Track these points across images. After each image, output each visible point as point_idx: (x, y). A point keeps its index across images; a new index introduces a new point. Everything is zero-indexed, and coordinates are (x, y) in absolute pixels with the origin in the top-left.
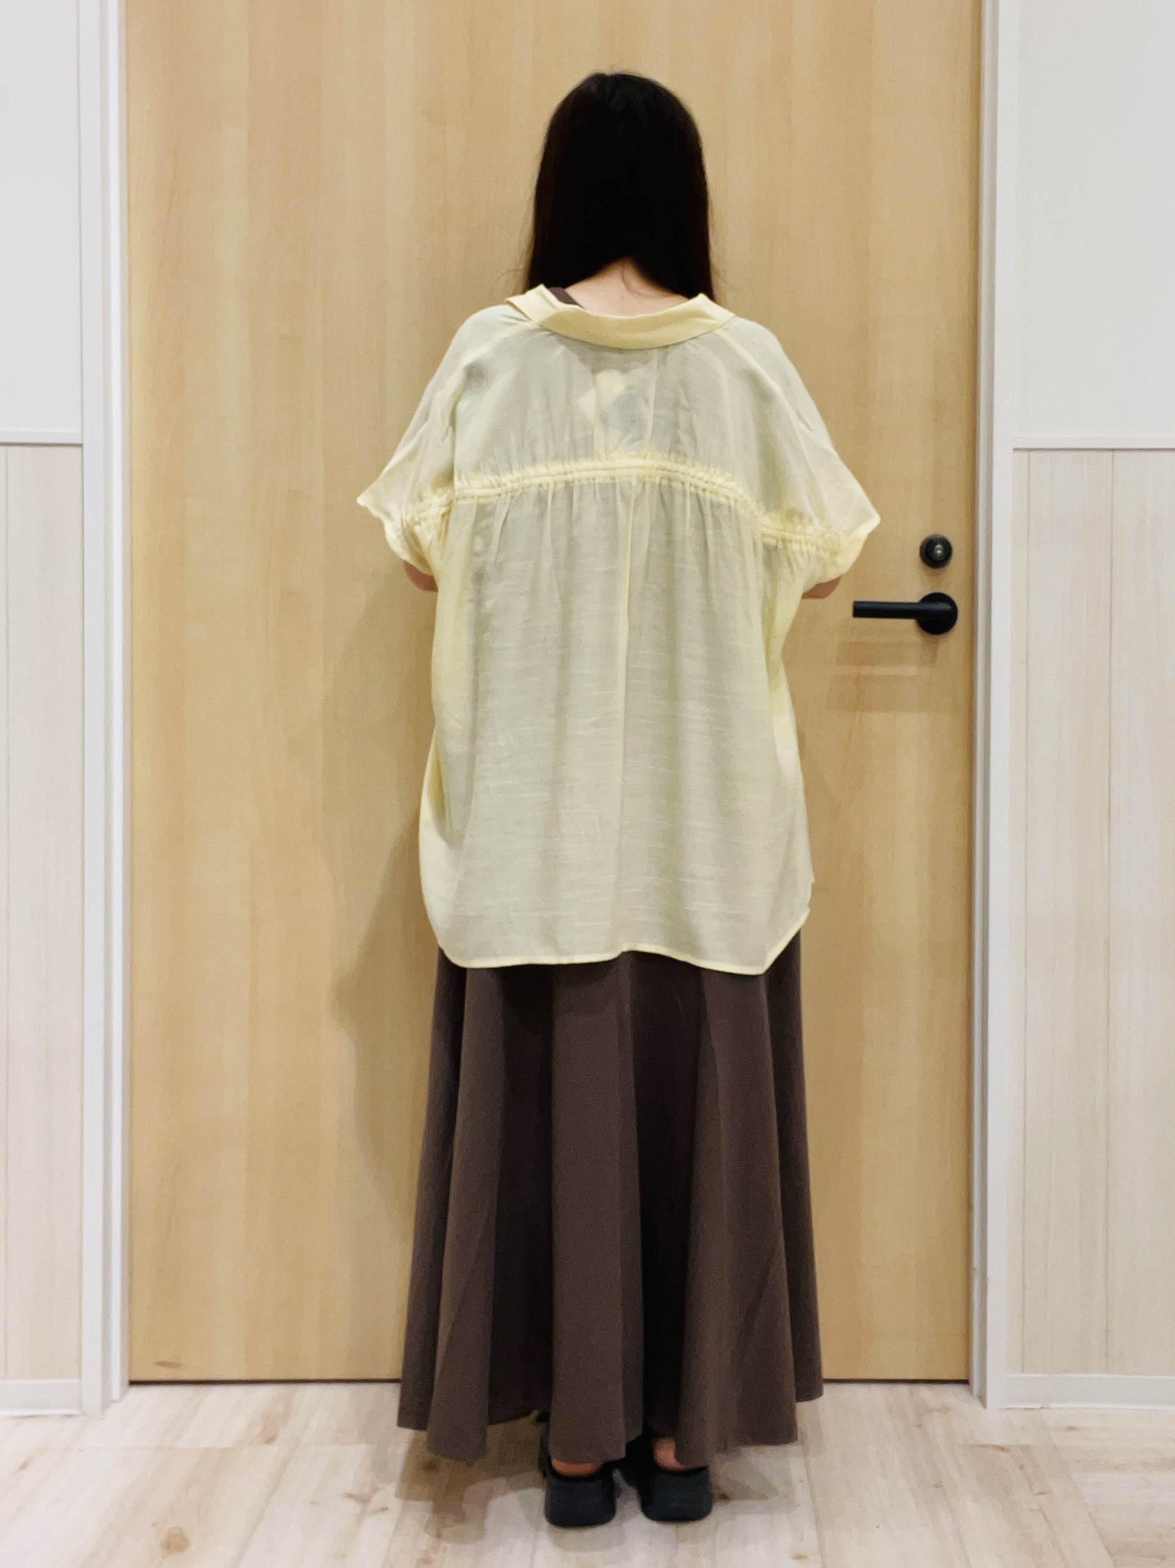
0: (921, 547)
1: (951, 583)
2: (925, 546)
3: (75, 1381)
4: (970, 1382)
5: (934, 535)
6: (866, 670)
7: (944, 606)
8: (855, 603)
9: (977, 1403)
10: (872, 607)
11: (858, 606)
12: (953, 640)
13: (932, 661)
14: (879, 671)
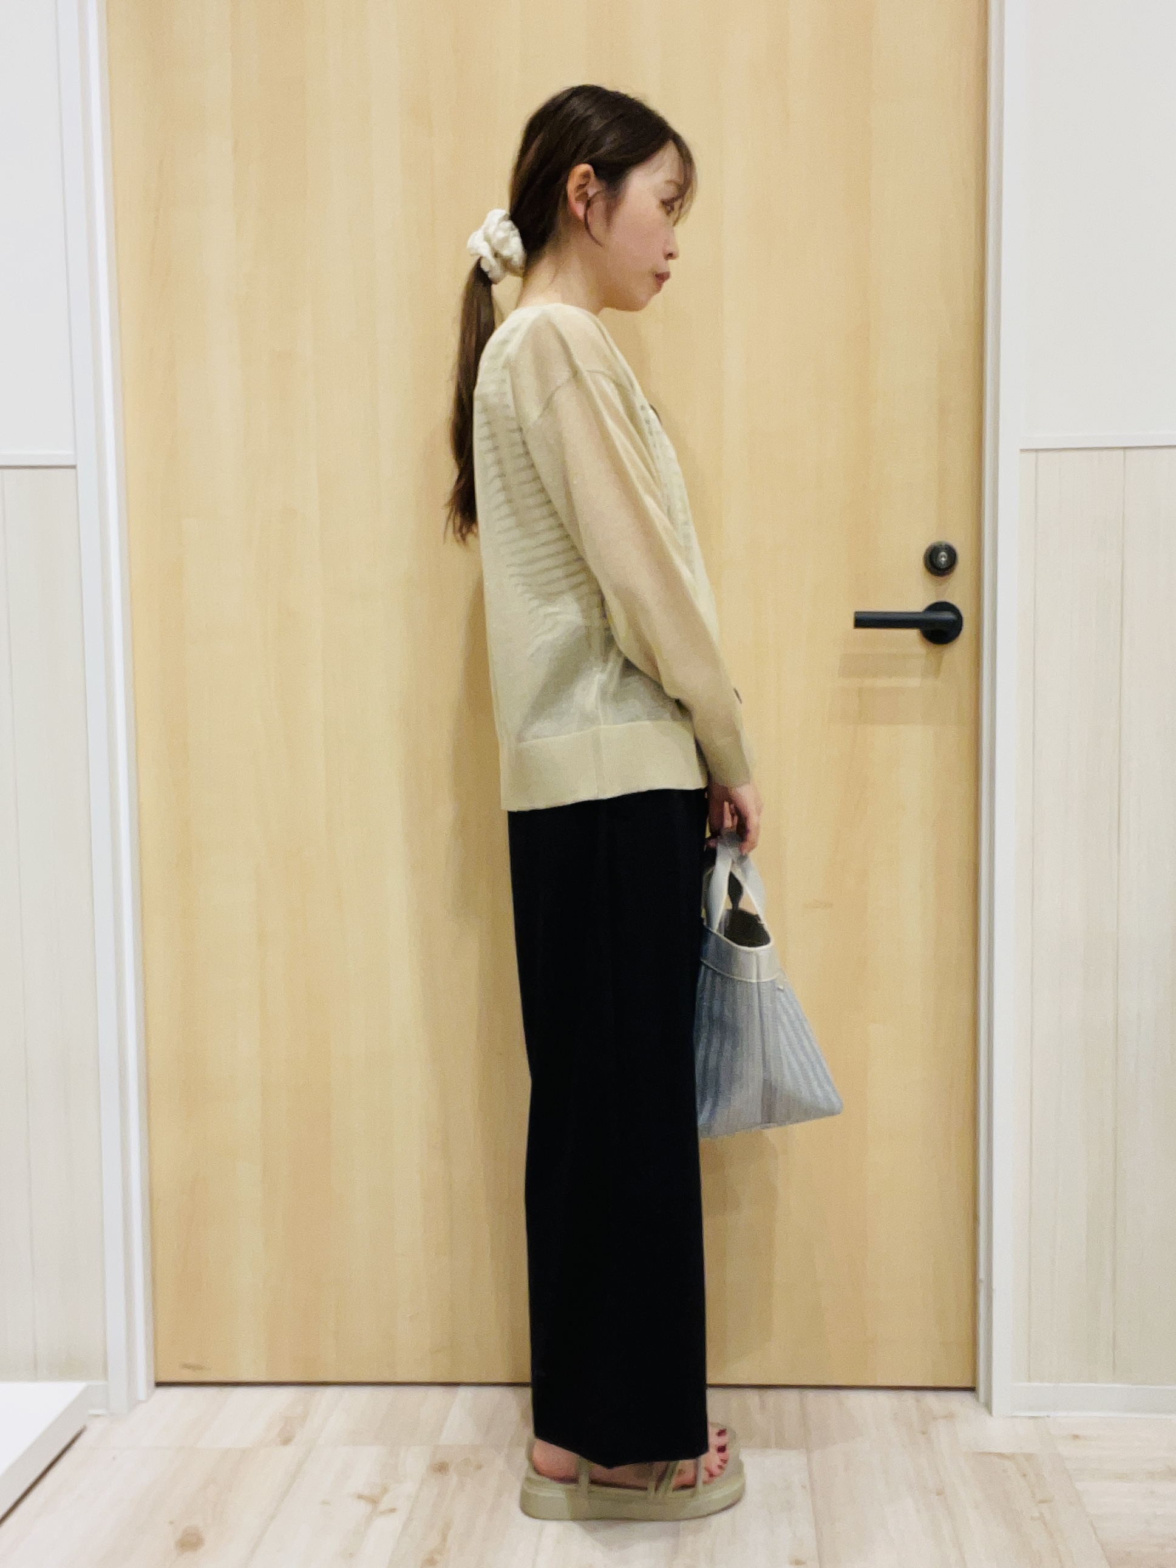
0: (925, 556)
1: (956, 591)
2: (929, 552)
3: (104, 1383)
4: (977, 1390)
5: (939, 543)
6: (868, 683)
7: (948, 616)
8: (856, 613)
9: (983, 1410)
10: (874, 617)
11: (859, 616)
12: (959, 650)
13: (937, 671)
14: (882, 683)
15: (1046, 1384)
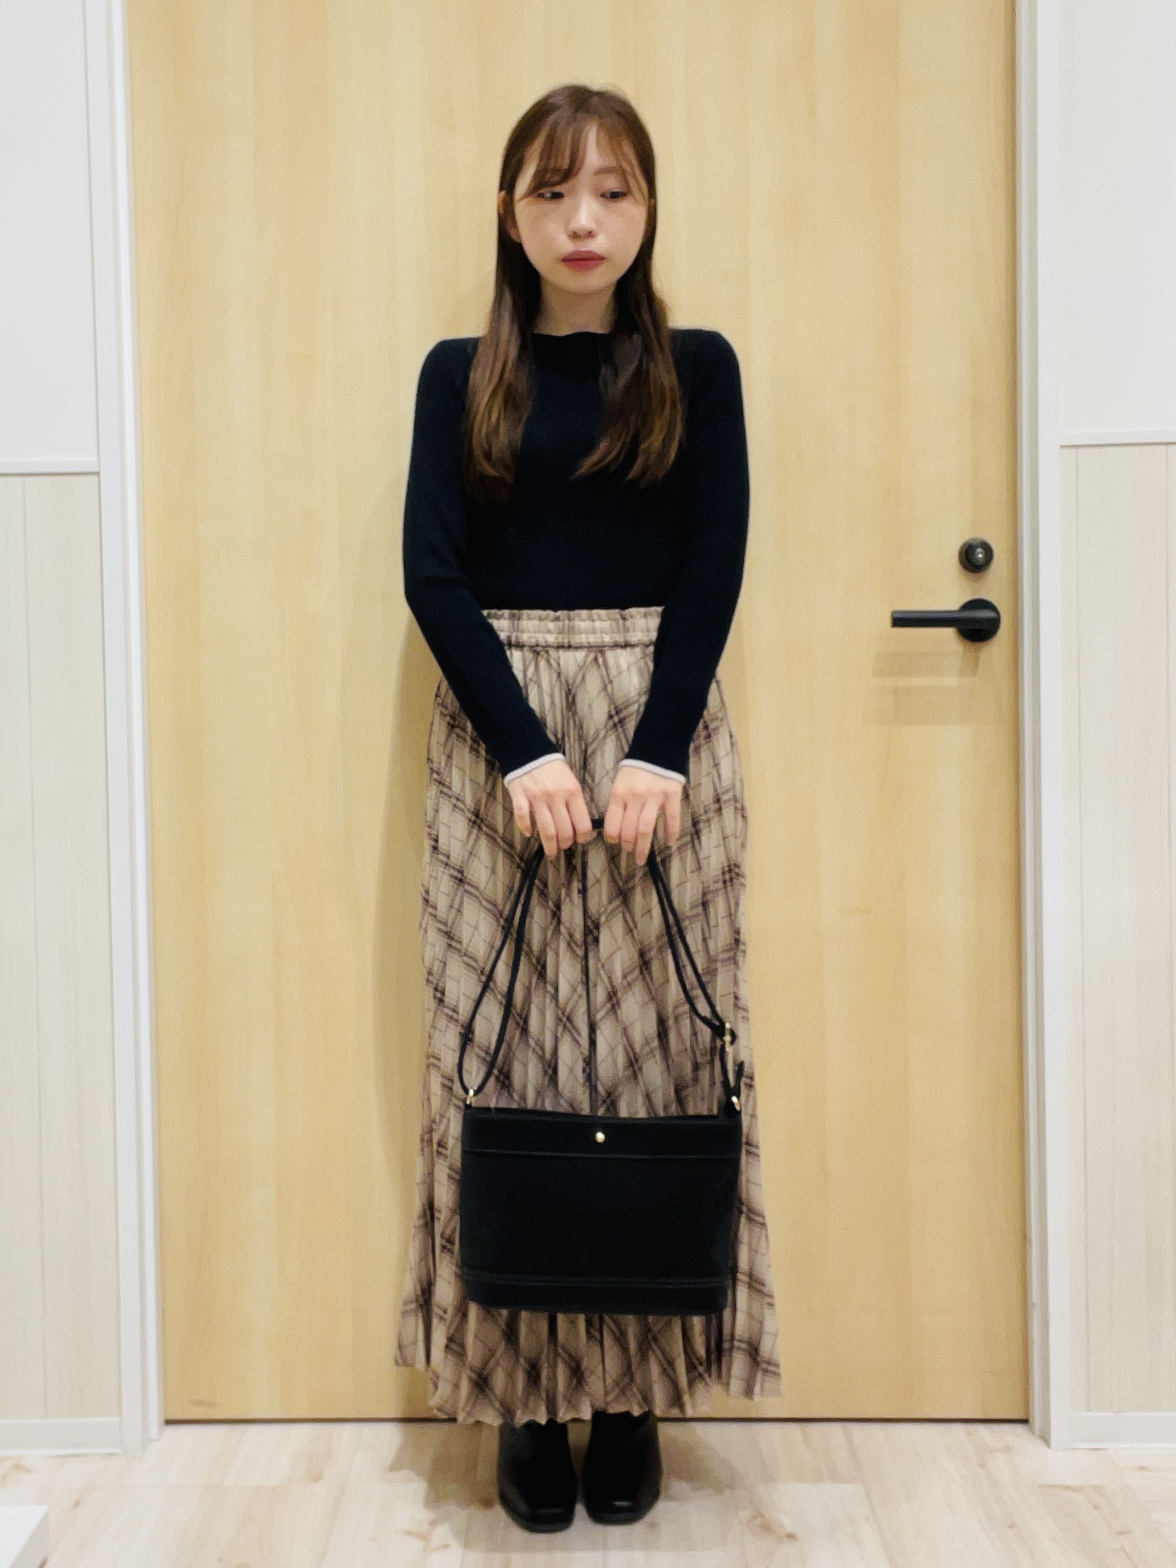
0: (961, 554)
1: (992, 587)
2: (963, 549)
3: (117, 1419)
4: (1031, 1420)
5: (975, 540)
6: (903, 682)
7: (987, 614)
8: (894, 613)
9: (1039, 1442)
10: (912, 616)
11: (897, 615)
12: (998, 646)
13: (973, 667)
14: (918, 682)
15: (1106, 1414)
